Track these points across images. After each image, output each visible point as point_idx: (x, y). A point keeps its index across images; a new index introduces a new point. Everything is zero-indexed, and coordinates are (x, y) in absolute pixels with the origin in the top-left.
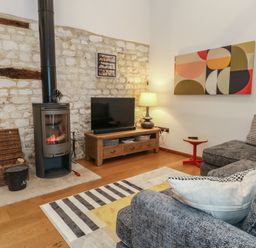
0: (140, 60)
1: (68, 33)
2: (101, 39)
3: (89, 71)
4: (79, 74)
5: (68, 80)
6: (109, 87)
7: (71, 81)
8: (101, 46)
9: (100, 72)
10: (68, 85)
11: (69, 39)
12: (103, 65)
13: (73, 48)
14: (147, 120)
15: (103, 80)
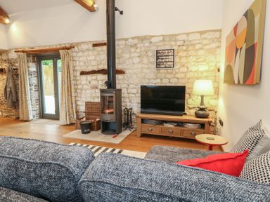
0: (207, 47)
1: (136, 41)
2: (161, 38)
3: (150, 66)
4: (142, 68)
5: (134, 73)
6: (168, 76)
7: (136, 74)
8: (161, 43)
9: (158, 65)
10: (134, 76)
11: (135, 45)
12: (161, 59)
13: (138, 50)
14: (202, 109)
15: (163, 71)
